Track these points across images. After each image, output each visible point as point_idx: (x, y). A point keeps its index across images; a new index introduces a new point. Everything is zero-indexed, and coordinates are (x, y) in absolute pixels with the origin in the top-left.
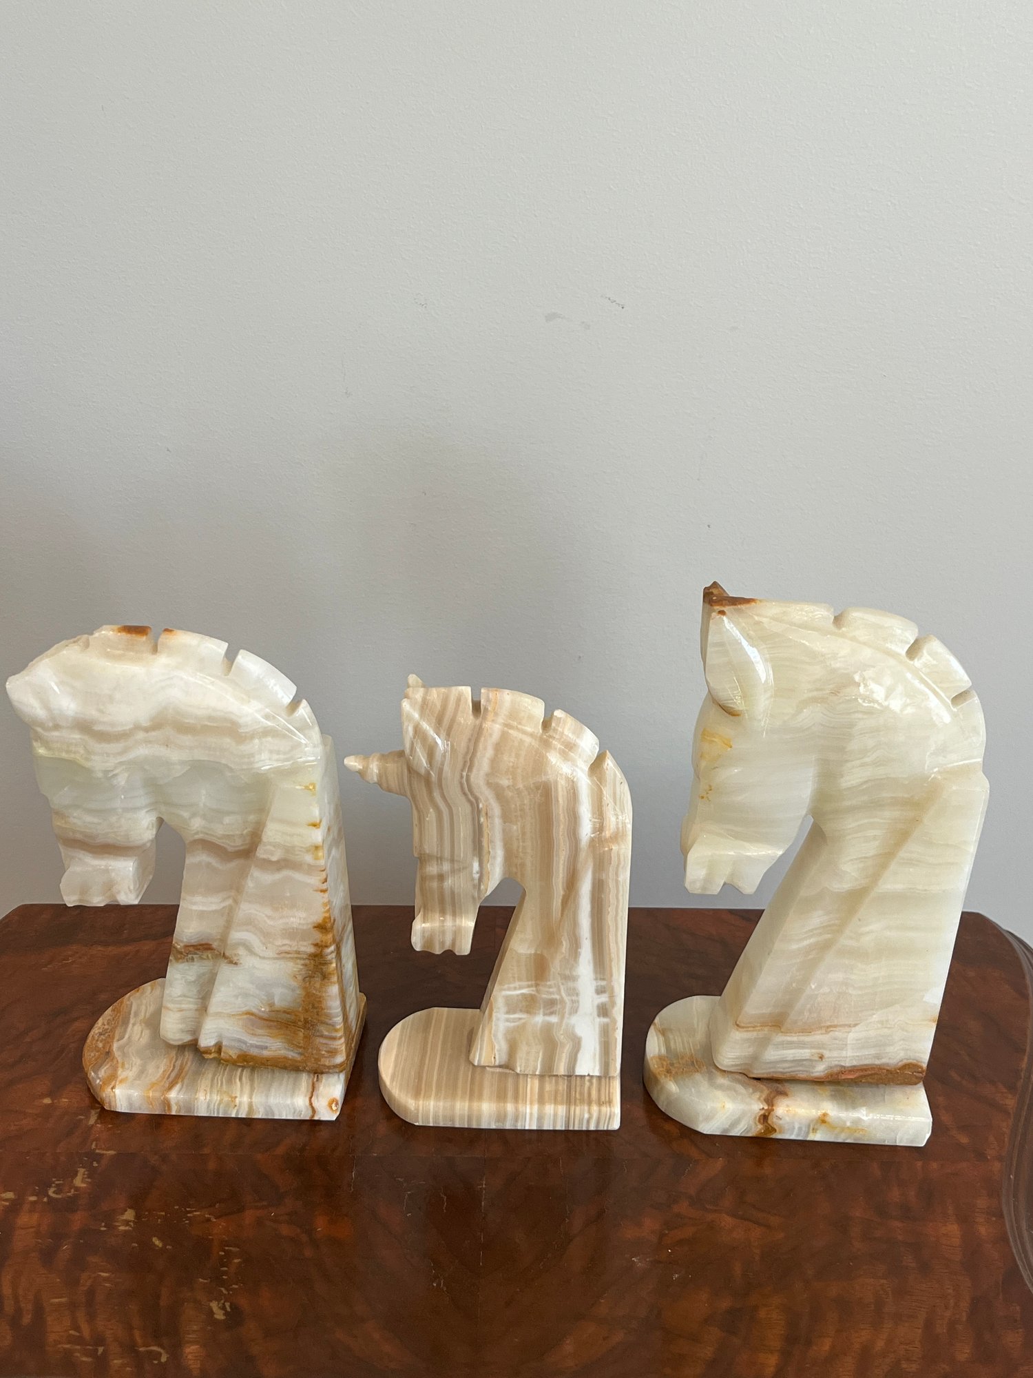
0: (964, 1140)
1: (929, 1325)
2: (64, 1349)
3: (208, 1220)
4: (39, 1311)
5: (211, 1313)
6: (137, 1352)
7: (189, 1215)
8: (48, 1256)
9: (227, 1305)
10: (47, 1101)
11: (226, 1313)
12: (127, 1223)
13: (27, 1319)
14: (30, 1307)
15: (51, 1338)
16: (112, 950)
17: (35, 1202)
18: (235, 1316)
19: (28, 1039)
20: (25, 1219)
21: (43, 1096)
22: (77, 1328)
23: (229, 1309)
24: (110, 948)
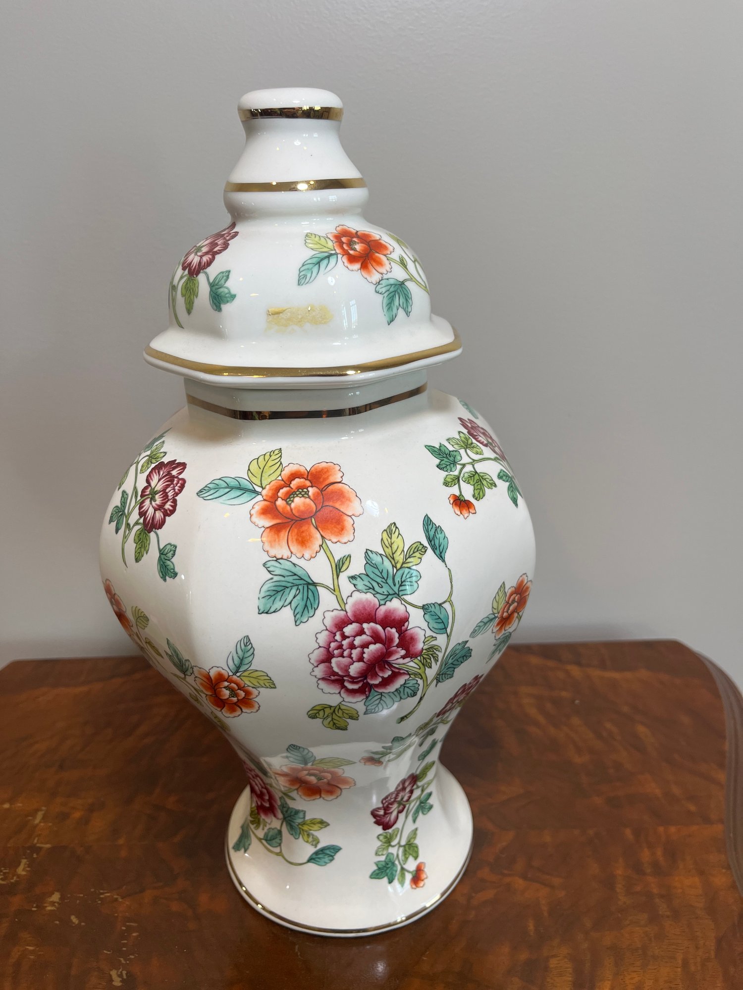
0: (692, 808)
1: (686, 964)
3: (116, 900)
5: (111, 980)
7: (102, 896)
9: (124, 972)
10: (7, 806)
11: (123, 981)
12: (53, 903)
18: (130, 983)
21: (3, 802)
23: (125, 977)
24: (71, 689)
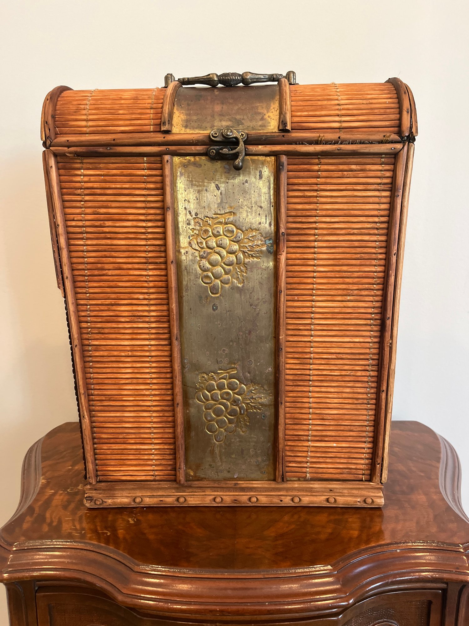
0: (422, 474)
1: (417, 523)
2: (69, 532)
4: (60, 522)
5: (129, 521)
6: (98, 533)
8: (65, 507)
9: (135, 519)
11: (135, 521)
13: (55, 524)
14: (57, 520)
15: (64, 529)
17: (62, 493)
18: (138, 523)
20: (57, 497)
21: (69, 466)
22: (75, 526)
23: (136, 520)
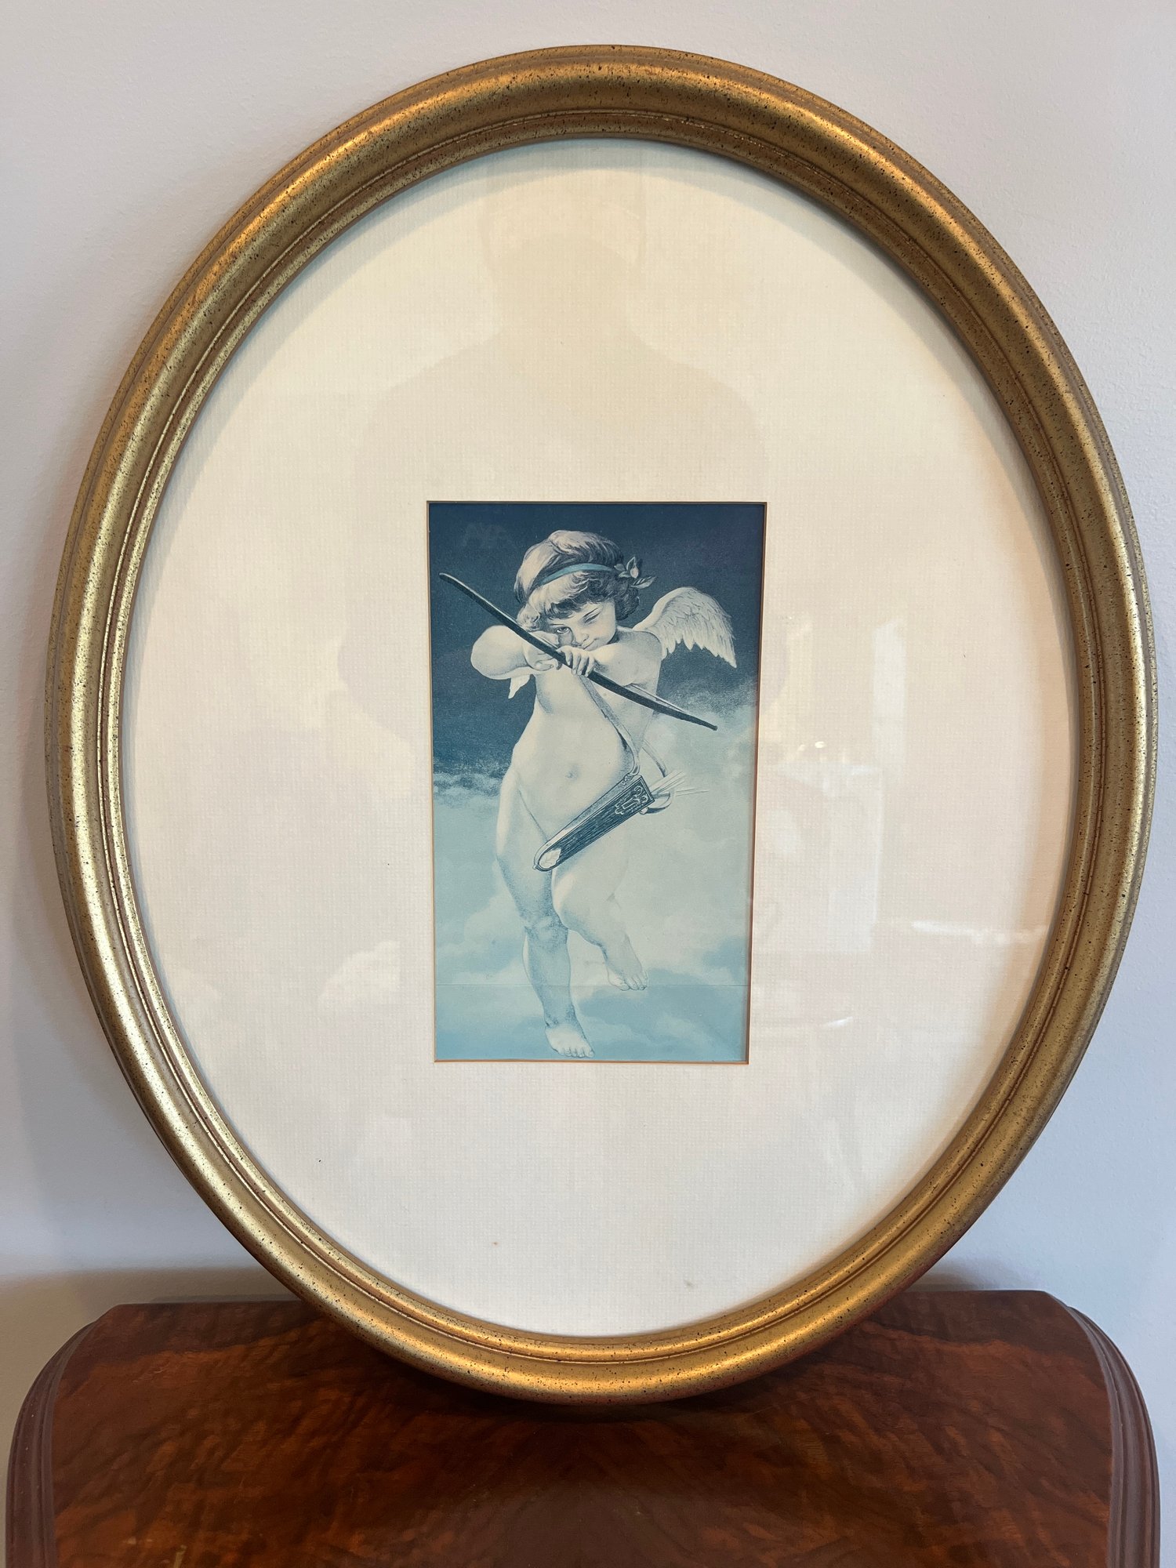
10: (132, 1541)
16: (205, 1357)
19: (115, 1467)
21: (128, 1535)
24: (202, 1355)
